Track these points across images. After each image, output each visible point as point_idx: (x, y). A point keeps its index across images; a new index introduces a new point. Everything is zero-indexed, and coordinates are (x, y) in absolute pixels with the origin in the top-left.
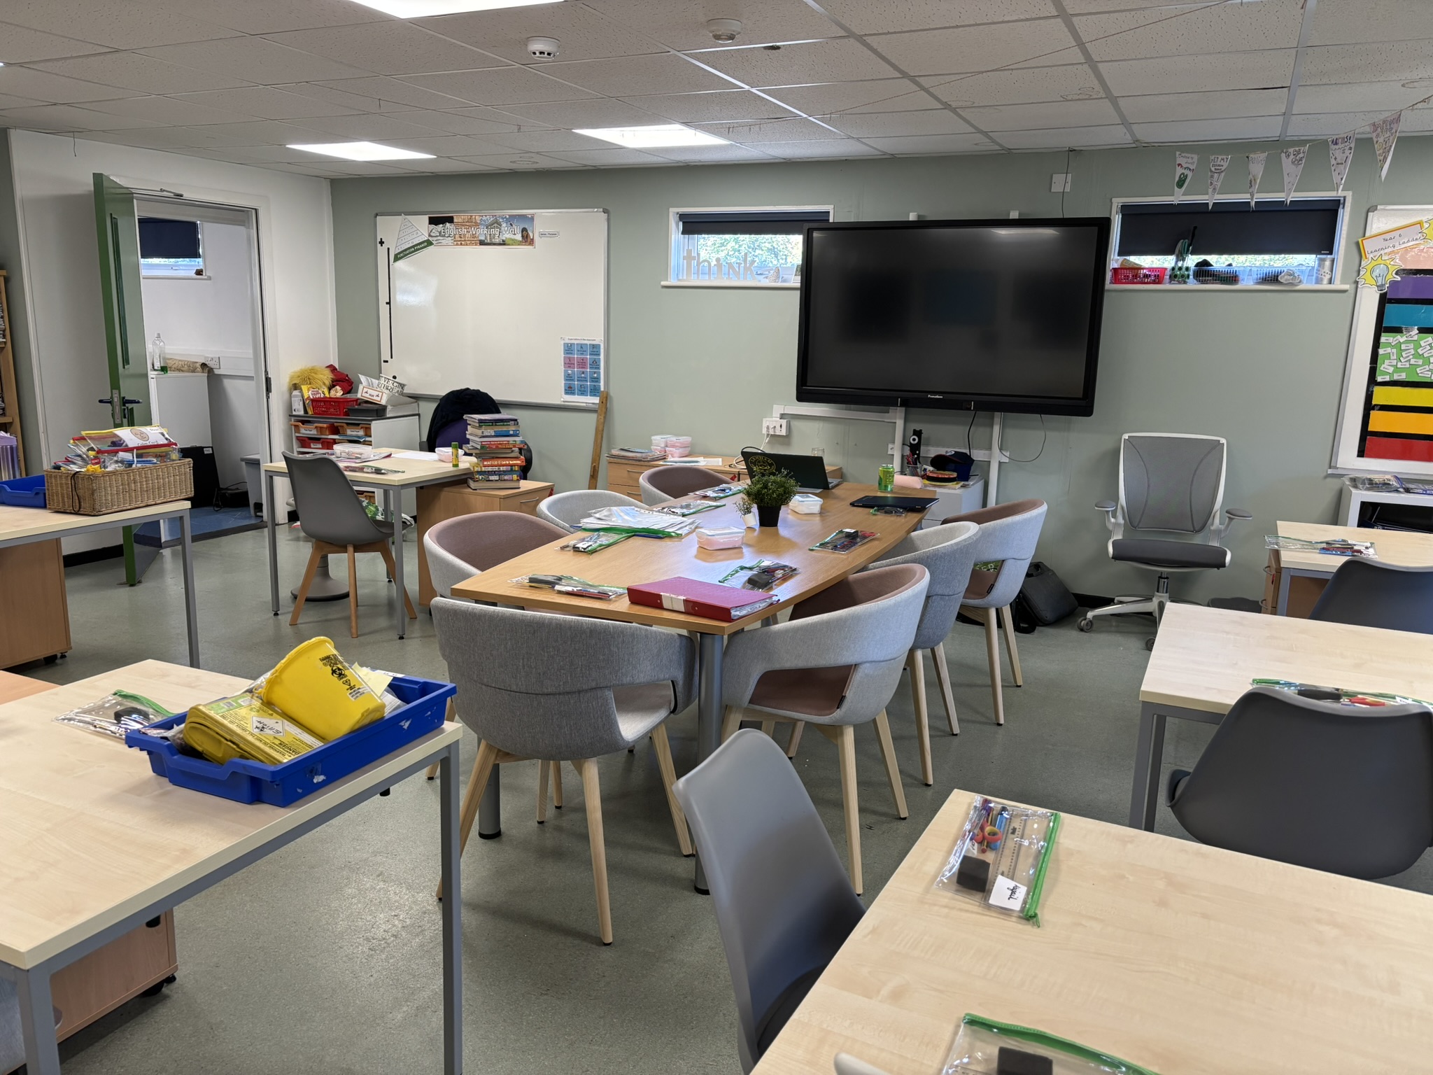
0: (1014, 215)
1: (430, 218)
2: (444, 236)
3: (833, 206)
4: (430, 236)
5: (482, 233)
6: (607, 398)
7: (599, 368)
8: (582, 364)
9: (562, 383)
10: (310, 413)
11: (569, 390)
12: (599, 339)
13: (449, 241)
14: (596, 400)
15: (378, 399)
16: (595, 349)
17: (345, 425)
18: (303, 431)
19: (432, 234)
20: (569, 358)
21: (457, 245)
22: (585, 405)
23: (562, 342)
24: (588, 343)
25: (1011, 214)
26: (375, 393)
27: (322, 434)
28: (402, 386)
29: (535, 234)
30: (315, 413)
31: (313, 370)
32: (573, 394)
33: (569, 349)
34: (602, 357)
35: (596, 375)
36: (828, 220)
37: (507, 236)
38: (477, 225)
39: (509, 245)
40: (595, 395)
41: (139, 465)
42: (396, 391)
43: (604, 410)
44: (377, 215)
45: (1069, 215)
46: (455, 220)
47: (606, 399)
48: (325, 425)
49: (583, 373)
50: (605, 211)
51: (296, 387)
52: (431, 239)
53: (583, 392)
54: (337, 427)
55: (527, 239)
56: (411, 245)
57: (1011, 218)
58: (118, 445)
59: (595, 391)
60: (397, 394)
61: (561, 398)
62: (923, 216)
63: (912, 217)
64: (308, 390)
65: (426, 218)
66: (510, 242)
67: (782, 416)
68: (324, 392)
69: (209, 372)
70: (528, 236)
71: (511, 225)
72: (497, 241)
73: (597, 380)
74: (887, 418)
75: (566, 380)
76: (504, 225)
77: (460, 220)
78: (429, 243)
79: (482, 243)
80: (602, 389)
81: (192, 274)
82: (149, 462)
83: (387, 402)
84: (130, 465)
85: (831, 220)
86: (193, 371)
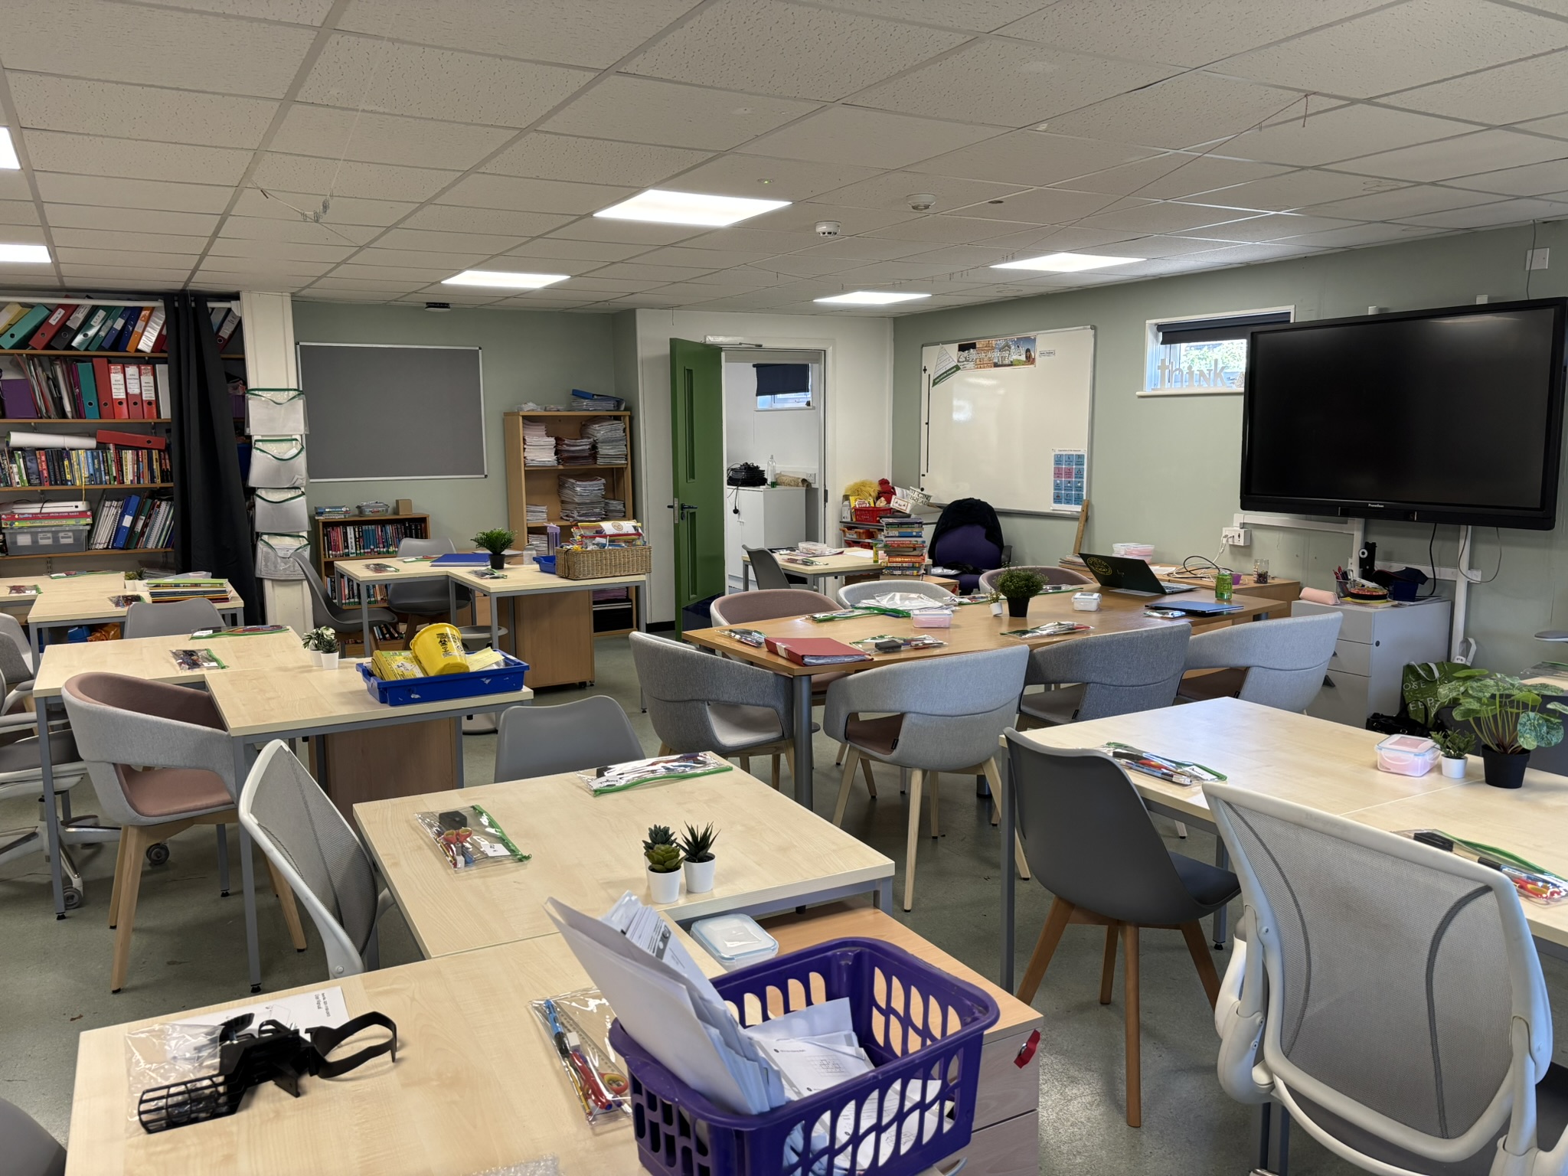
0: (1482, 300)
1: (959, 345)
2: (968, 361)
3: (1294, 306)
4: (958, 361)
5: (996, 356)
6: (1087, 506)
7: (1082, 478)
8: (1069, 473)
9: (1051, 492)
10: (854, 520)
11: (1057, 499)
12: (1084, 450)
13: (971, 365)
14: (1078, 508)
15: (904, 508)
16: (1080, 457)
17: (876, 530)
18: (848, 535)
19: (960, 360)
20: (1058, 468)
21: (977, 368)
22: (1070, 513)
23: (1053, 454)
24: (1074, 453)
25: (1478, 299)
26: (902, 503)
27: (860, 538)
28: (928, 497)
29: (1034, 354)
30: (857, 520)
31: (864, 484)
32: (1060, 502)
33: (1058, 460)
34: (1085, 467)
35: (1079, 484)
36: (1289, 321)
37: (1014, 357)
38: (993, 348)
39: (1015, 365)
40: (1078, 504)
41: (610, 548)
42: (920, 501)
43: (1086, 518)
44: (923, 346)
45: (1535, 296)
46: (977, 346)
47: (1088, 508)
48: (861, 531)
49: (1069, 482)
50: (1094, 328)
51: (846, 498)
52: (959, 364)
53: (1068, 502)
54: (872, 532)
55: (1030, 359)
56: (945, 370)
57: (1477, 303)
58: (600, 533)
59: (1078, 500)
60: (921, 504)
61: (1051, 507)
62: (1386, 309)
63: (1371, 311)
64: (856, 500)
65: (956, 346)
66: (1017, 363)
67: (1243, 525)
68: (870, 502)
69: (807, 486)
70: (1030, 354)
71: (1018, 347)
72: (1007, 362)
73: (1080, 489)
74: (1345, 529)
75: (1055, 489)
76: (1013, 347)
77: (981, 346)
78: (957, 368)
79: (996, 365)
80: (1085, 498)
81: (803, 405)
82: (619, 546)
83: (910, 511)
84: (604, 547)
85: (1292, 321)
86: (797, 486)
